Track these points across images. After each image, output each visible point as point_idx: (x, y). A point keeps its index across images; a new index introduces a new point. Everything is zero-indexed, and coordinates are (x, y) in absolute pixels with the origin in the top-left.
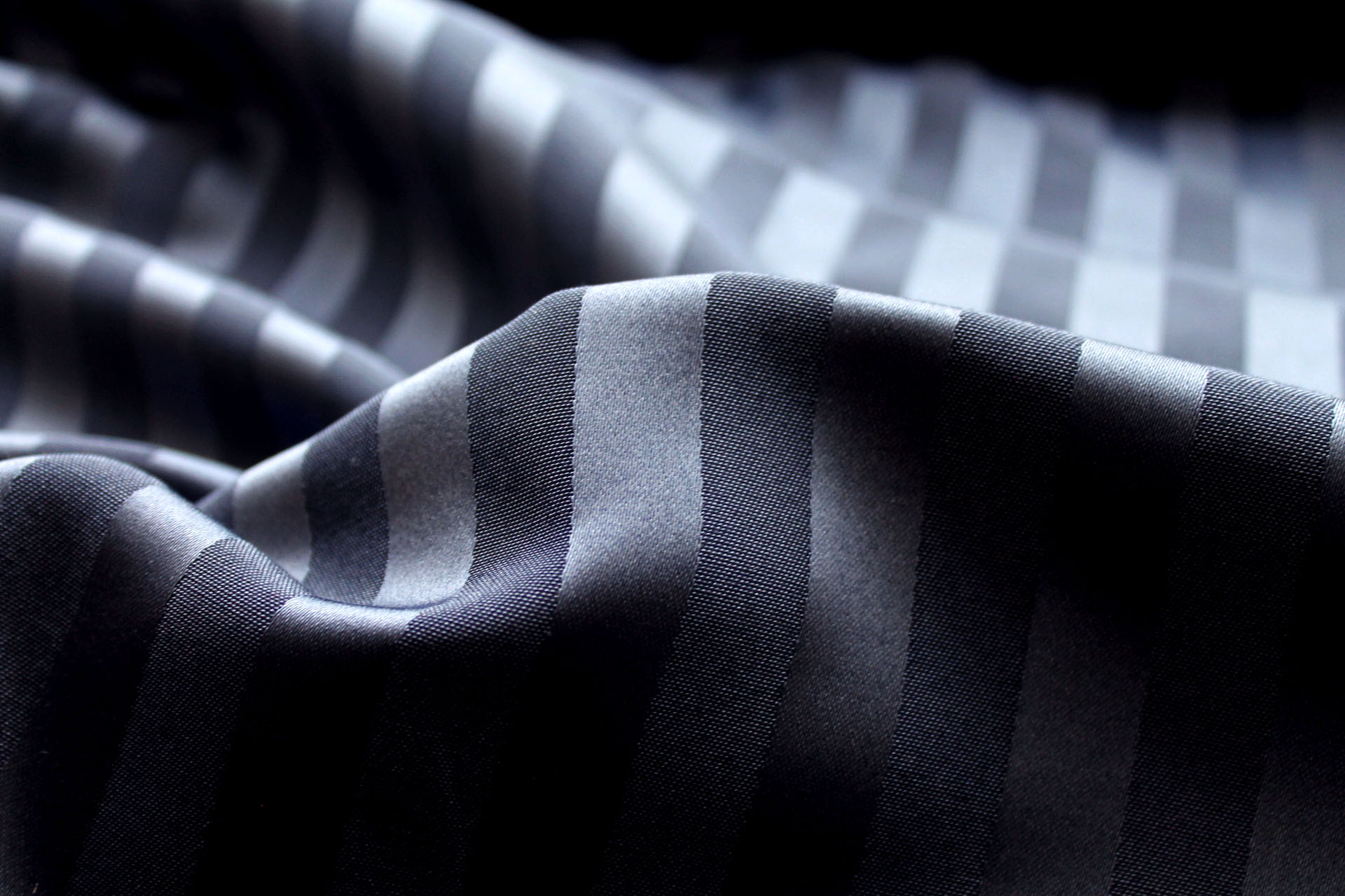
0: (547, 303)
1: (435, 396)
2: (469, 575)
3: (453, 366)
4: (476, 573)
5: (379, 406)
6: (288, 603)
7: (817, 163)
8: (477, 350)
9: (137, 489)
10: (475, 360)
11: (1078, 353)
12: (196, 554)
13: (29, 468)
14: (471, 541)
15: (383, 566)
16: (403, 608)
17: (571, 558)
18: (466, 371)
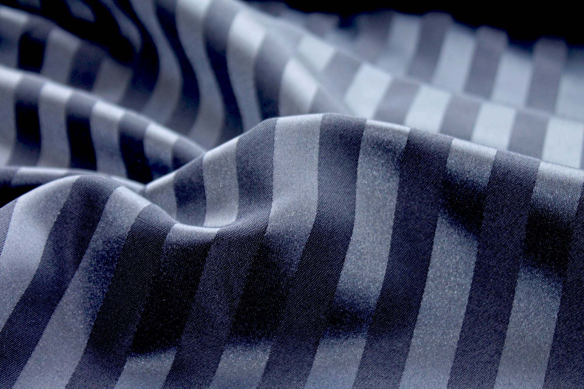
0: (264, 123)
1: (223, 156)
2: (236, 218)
3: (230, 145)
4: (239, 217)
5: (202, 159)
6: (175, 225)
7: (373, 61)
8: (239, 140)
9: (117, 187)
10: (238, 144)
11: (451, 143)
12: (142, 209)
13: (78, 180)
14: (237, 206)
15: (204, 216)
16: (215, 227)
17: (273, 210)
18: (235, 147)
